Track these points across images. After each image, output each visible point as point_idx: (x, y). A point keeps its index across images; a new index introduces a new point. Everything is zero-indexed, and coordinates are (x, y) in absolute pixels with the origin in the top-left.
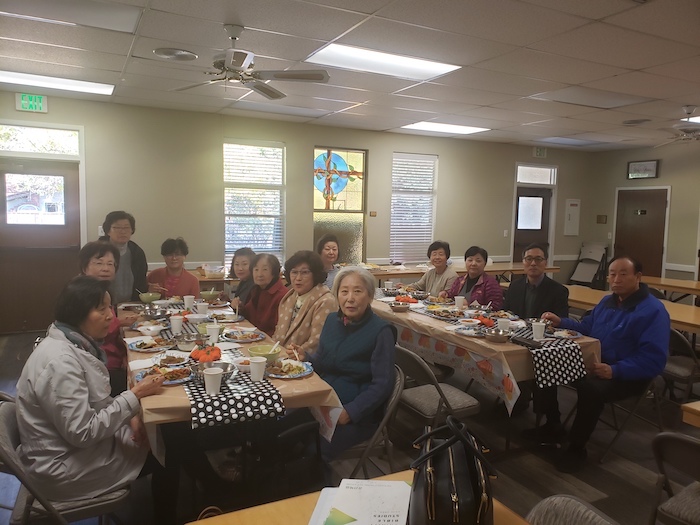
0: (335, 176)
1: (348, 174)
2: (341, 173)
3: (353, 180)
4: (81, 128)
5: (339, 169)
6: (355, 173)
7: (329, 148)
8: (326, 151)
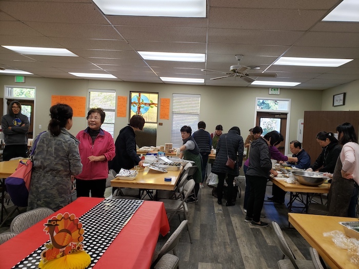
0: (142, 105)
1: (150, 105)
2: (145, 104)
3: (152, 107)
4: (35, 87)
5: (145, 102)
6: (153, 104)
7: (140, 92)
8: (138, 94)
